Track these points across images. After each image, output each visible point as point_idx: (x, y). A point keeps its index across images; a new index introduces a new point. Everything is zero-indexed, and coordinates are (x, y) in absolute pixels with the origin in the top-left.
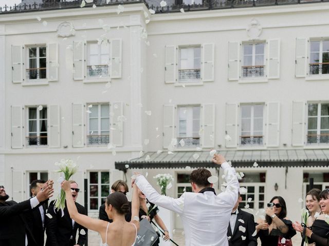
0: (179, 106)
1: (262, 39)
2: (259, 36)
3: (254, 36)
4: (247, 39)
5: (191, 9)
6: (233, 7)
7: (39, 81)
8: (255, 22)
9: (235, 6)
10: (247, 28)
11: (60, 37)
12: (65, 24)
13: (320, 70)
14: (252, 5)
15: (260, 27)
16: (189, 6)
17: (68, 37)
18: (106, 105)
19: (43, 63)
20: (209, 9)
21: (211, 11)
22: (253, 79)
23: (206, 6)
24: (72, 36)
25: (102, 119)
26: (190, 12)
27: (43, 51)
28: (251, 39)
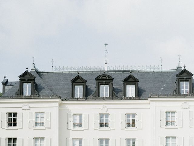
0: (73, 139)
1: (107, 113)
2: (106, 112)
3: (104, 111)
4: (101, 113)
5: (78, 100)
6: (95, 100)
7: (12, 127)
8: (104, 106)
9: (96, 99)
10: (102, 109)
11: (23, 110)
12: (26, 105)
13: (131, 126)
14: (103, 99)
15: (107, 108)
16: (77, 98)
17: (27, 110)
18: (43, 139)
19: (15, 120)
20: (86, 100)
21: (86, 101)
22: (104, 128)
23: (85, 98)
24: (28, 109)
25: (41, 144)
26: (78, 101)
27: (15, 115)
28: (103, 113)
